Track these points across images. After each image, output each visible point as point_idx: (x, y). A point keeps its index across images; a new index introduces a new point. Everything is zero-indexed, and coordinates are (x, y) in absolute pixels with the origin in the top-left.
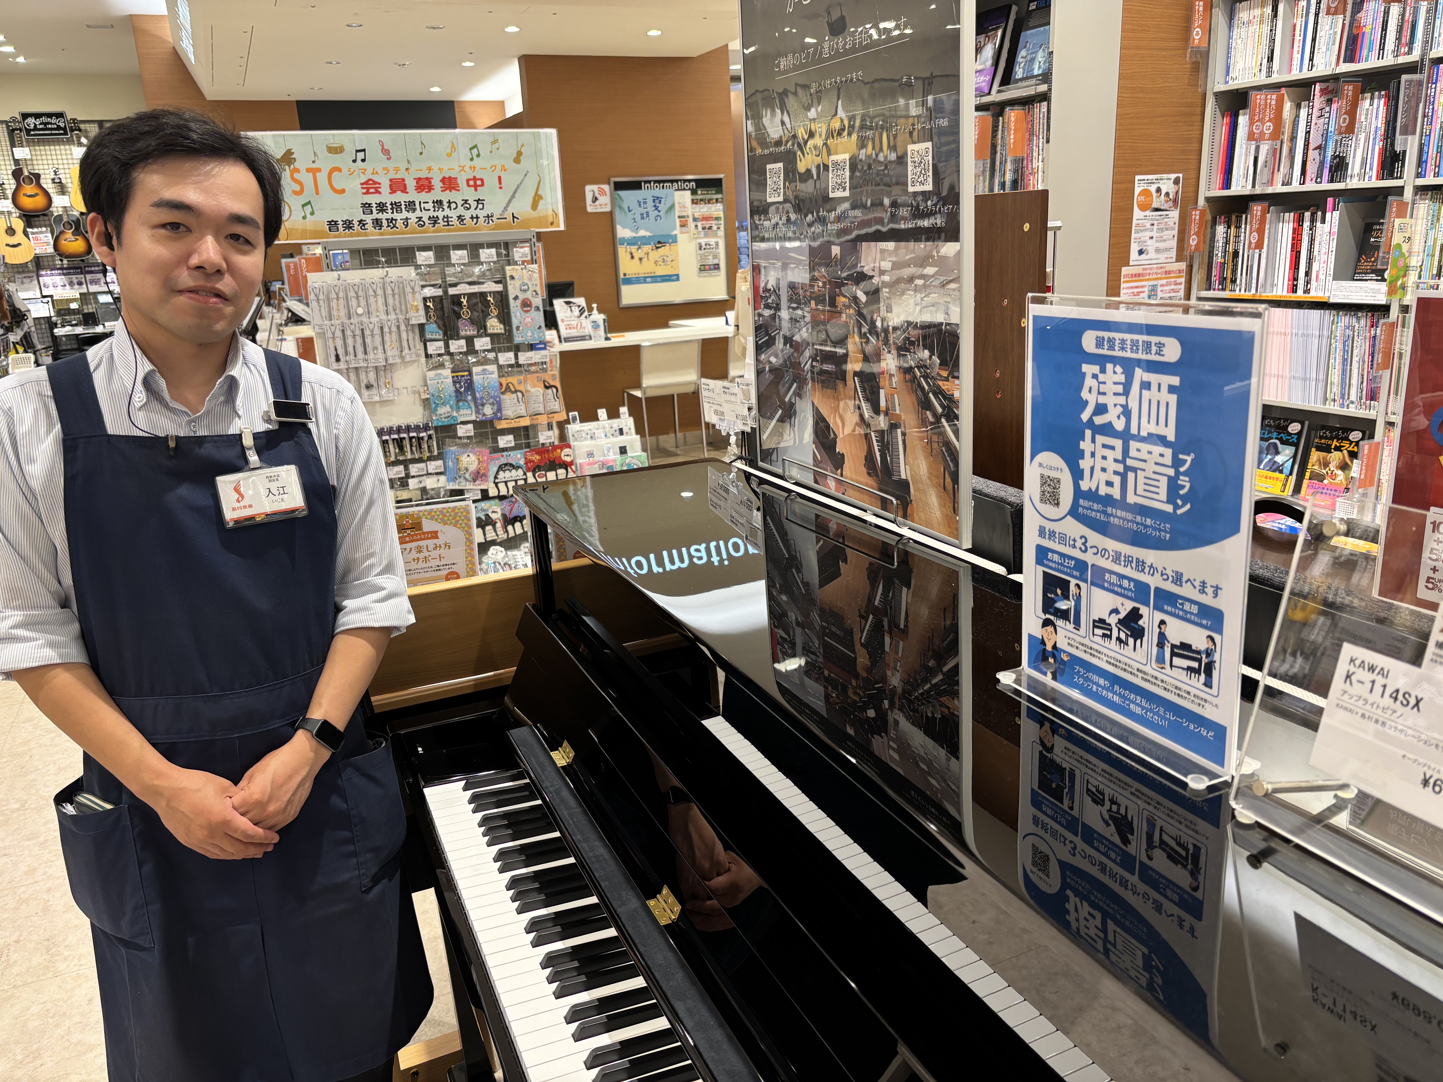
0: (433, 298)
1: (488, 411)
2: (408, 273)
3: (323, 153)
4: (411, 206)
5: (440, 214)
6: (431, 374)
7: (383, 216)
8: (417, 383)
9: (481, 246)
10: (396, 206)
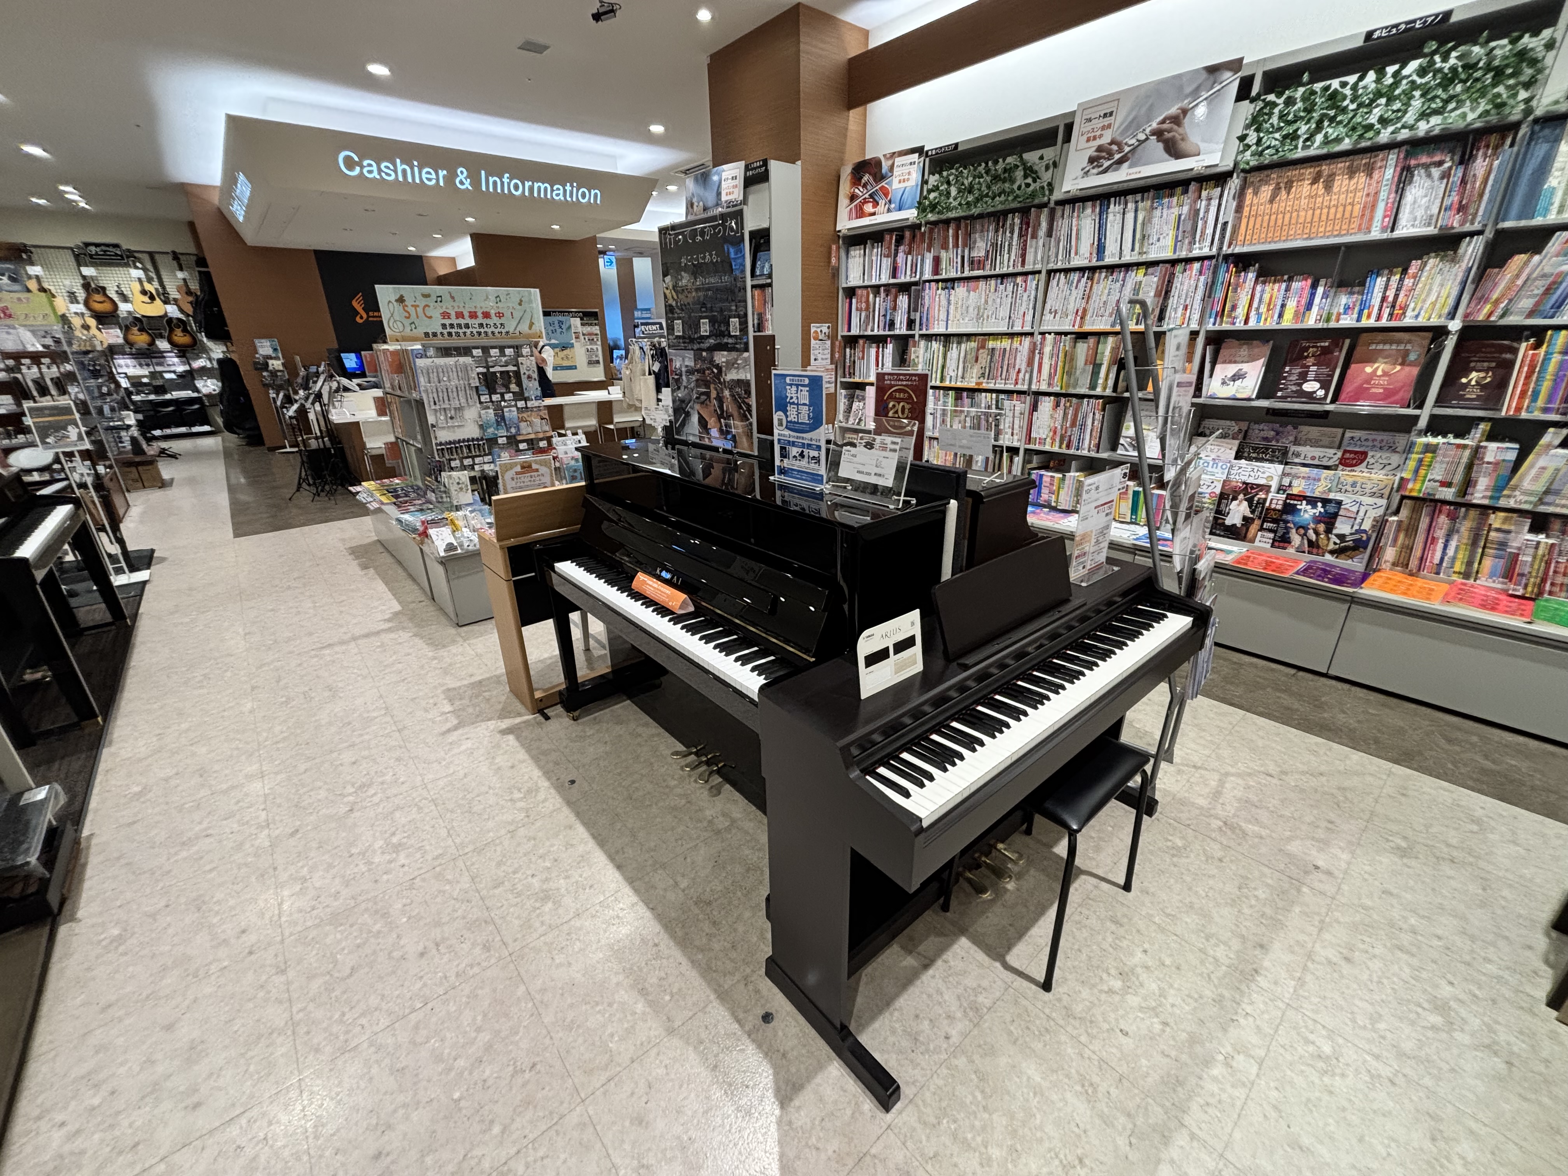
0: (482, 374)
1: (513, 430)
2: (467, 360)
3: (420, 297)
4: (467, 326)
5: (482, 330)
6: (483, 412)
7: (453, 331)
8: (475, 415)
9: (505, 347)
10: (459, 326)
